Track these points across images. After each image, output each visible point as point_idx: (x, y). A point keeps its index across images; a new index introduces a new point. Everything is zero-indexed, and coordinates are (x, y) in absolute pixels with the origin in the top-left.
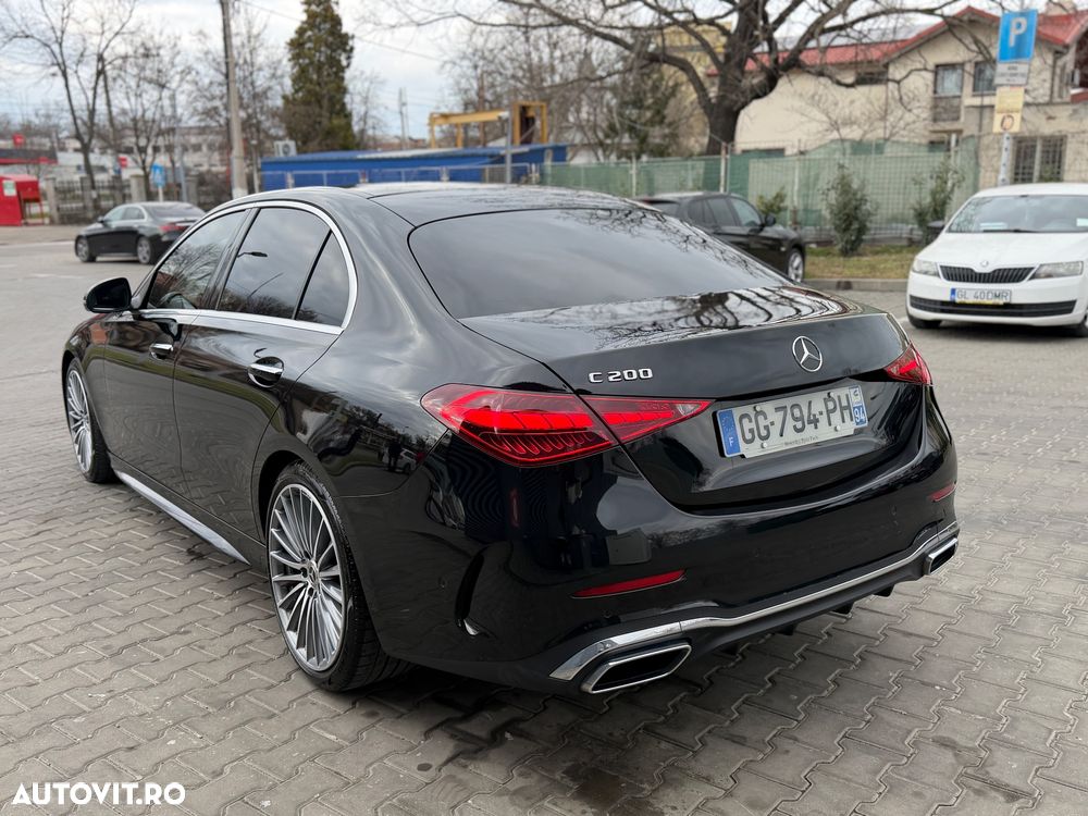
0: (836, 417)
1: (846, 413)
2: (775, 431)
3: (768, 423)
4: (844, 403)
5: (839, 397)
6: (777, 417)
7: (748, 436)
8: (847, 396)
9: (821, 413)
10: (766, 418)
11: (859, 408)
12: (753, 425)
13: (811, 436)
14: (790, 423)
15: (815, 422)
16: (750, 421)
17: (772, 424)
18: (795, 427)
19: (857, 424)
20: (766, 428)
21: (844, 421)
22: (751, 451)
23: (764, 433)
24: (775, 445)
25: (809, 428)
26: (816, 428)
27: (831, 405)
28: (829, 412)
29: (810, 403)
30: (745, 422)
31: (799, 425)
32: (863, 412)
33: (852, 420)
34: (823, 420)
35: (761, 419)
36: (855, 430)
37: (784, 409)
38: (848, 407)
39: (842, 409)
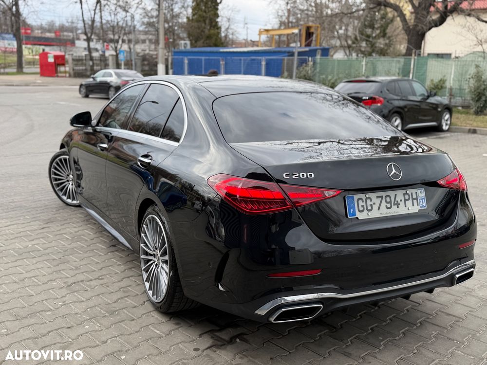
0: (409, 203)
1: (415, 201)
2: (375, 207)
3: (372, 203)
4: (414, 196)
5: (412, 193)
6: (378, 201)
7: (361, 209)
8: (416, 193)
9: (401, 201)
10: (371, 201)
11: (422, 199)
12: (364, 204)
13: (394, 211)
14: (384, 204)
15: (398, 205)
16: (363, 202)
17: (374, 204)
18: (386, 206)
19: (421, 207)
20: (371, 205)
21: (413, 205)
22: (362, 216)
23: (369, 208)
24: (375, 214)
25: (394, 207)
26: (398, 207)
27: (407, 197)
28: (406, 200)
29: (396, 195)
30: (360, 202)
31: (389, 205)
32: (424, 202)
33: (418, 205)
34: (402, 204)
35: (368, 201)
36: (419, 210)
37: (381, 197)
38: (416, 199)
39: (413, 199)
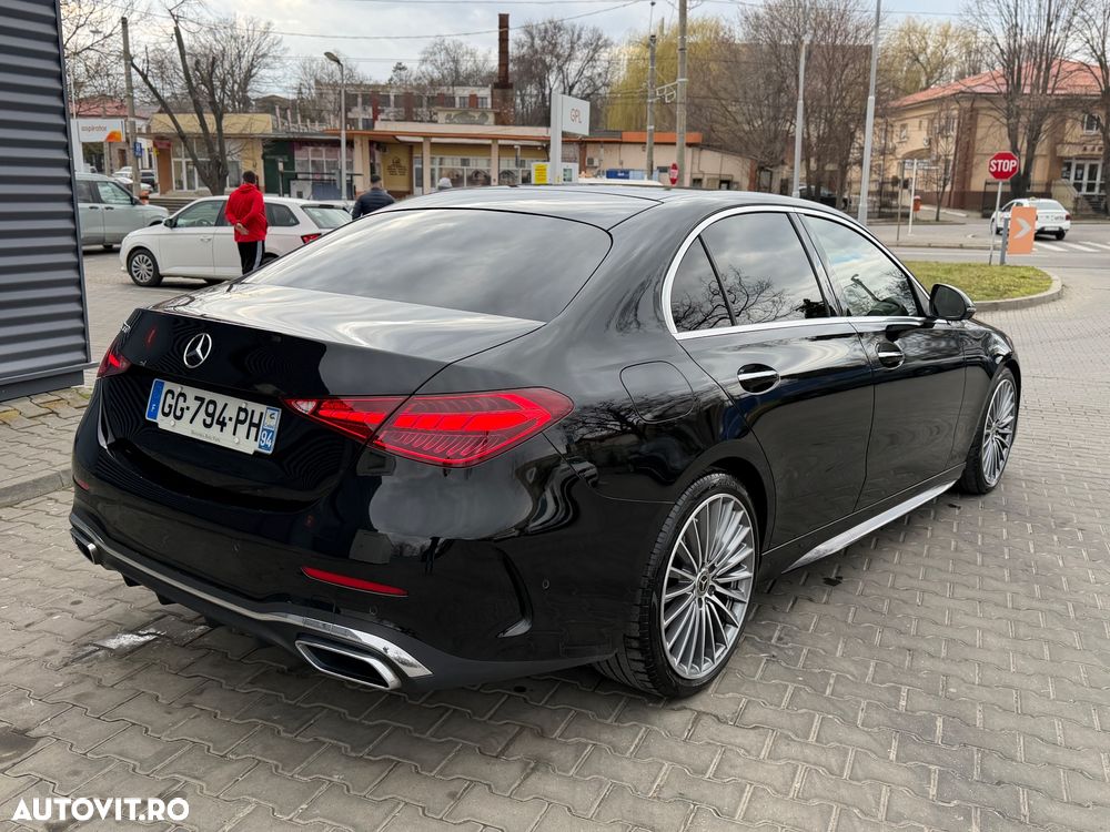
0: (243, 429)
1: (254, 430)
2: (188, 415)
4: (256, 420)
5: (253, 412)
6: (194, 405)
7: (167, 410)
8: (262, 414)
9: (230, 419)
10: (185, 401)
11: (269, 432)
12: (174, 402)
13: (214, 436)
14: (202, 415)
15: (222, 424)
16: (173, 398)
17: (188, 408)
18: (204, 420)
19: (260, 447)
20: (182, 409)
21: (248, 438)
22: (166, 424)
23: (179, 413)
24: (183, 428)
25: (216, 427)
26: (222, 430)
27: (242, 416)
28: (238, 422)
29: (226, 405)
30: (170, 396)
31: (209, 421)
32: (271, 438)
33: (256, 440)
34: (230, 426)
35: (181, 399)
36: (256, 452)
37: (201, 400)
38: (258, 426)
39: (251, 424)
